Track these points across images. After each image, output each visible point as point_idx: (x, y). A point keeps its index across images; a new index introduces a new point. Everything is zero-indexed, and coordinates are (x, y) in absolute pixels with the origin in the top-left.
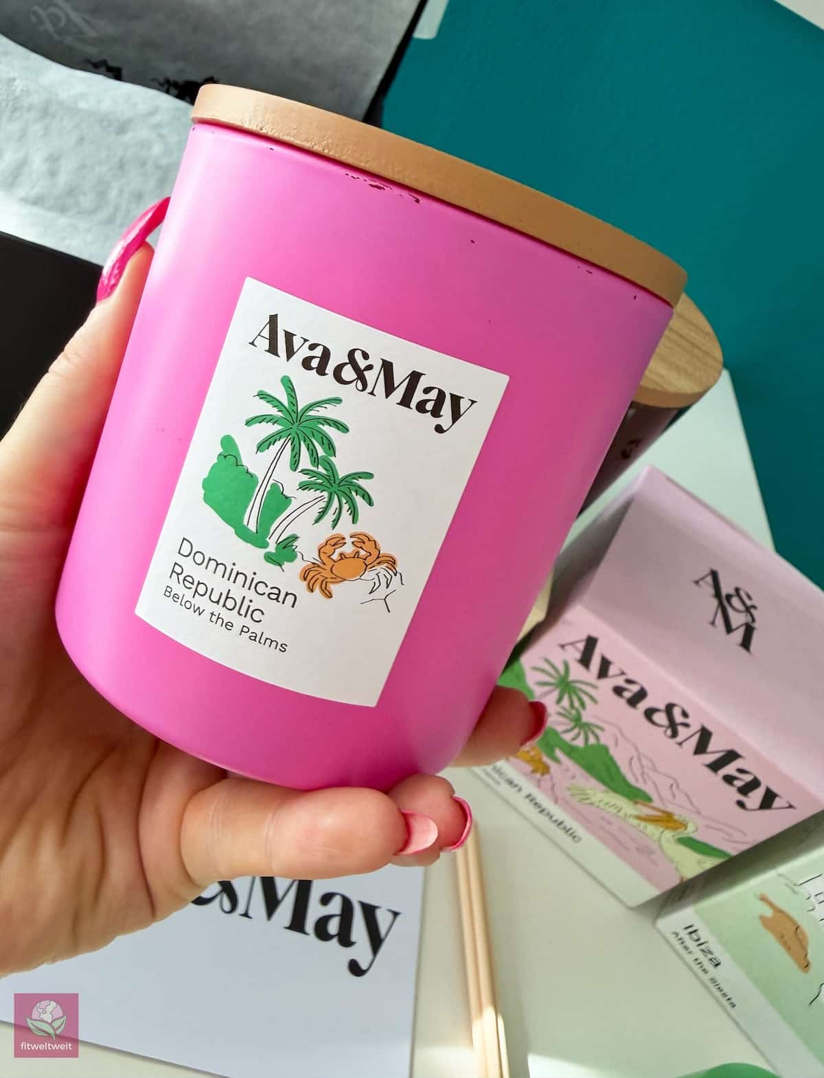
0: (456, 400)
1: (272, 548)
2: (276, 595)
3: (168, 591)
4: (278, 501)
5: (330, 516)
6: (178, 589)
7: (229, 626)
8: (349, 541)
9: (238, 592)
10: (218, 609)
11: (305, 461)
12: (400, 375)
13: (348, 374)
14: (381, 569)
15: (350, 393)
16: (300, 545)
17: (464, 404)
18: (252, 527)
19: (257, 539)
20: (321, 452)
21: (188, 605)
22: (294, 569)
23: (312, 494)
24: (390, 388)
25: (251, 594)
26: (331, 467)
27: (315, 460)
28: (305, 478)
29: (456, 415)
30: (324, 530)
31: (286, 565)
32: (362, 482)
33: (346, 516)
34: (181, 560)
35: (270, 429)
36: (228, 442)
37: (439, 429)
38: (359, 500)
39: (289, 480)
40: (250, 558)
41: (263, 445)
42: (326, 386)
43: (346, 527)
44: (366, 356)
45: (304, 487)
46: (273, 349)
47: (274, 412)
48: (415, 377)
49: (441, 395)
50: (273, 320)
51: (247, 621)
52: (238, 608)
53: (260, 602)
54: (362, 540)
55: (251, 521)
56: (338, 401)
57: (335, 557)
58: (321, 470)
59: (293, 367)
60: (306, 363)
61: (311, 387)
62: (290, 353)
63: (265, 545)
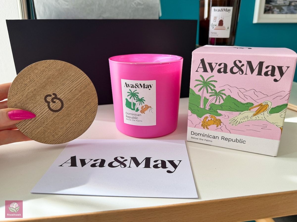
0: (150, 85)
1: (136, 110)
2: (139, 115)
3: (127, 119)
4: (134, 104)
5: (141, 104)
6: (128, 118)
7: (135, 120)
8: (144, 106)
9: (134, 116)
10: (133, 119)
11: (136, 99)
12: (142, 85)
13: (136, 87)
14: (150, 108)
15: (137, 89)
16: (139, 109)
17: (151, 85)
18: (133, 108)
19: (134, 109)
20: (137, 97)
21: (129, 120)
22: (139, 111)
23: (138, 102)
24: (142, 87)
25: (136, 116)
26: (139, 98)
27: (137, 98)
28: (136, 100)
29: (151, 87)
30: (141, 106)
31: (138, 111)
32: (143, 99)
33: (143, 103)
34: (127, 115)
35: (130, 96)
36: (126, 99)
37: (149, 89)
38: (143, 101)
39: (135, 101)
40: (134, 112)
41: (130, 98)
42: (134, 89)
43: (143, 105)
44: (137, 84)
45: (136, 101)
46: (127, 87)
47: (130, 94)
48: (144, 84)
49: (148, 85)
50: (126, 83)
51: (136, 119)
52: (135, 118)
53: (137, 117)
54: (146, 105)
55: (132, 107)
56: (136, 90)
57: (143, 108)
58: (138, 99)
59: (130, 88)
60: (131, 87)
61: (133, 90)
62: (129, 86)
63: (135, 110)
